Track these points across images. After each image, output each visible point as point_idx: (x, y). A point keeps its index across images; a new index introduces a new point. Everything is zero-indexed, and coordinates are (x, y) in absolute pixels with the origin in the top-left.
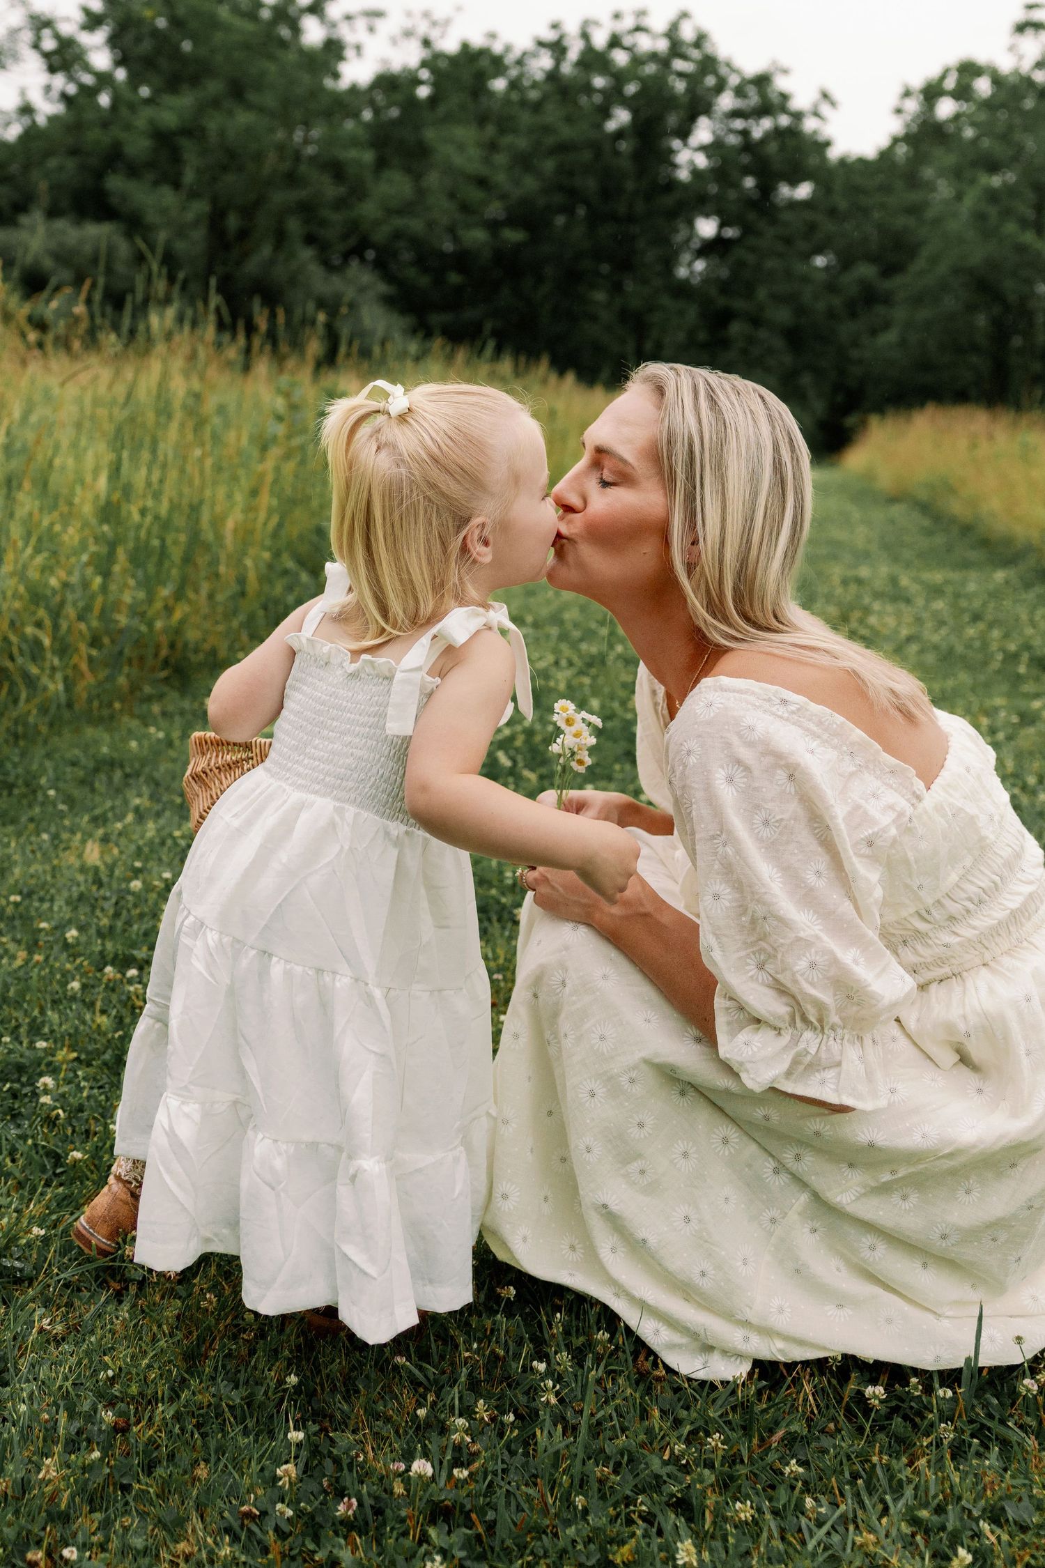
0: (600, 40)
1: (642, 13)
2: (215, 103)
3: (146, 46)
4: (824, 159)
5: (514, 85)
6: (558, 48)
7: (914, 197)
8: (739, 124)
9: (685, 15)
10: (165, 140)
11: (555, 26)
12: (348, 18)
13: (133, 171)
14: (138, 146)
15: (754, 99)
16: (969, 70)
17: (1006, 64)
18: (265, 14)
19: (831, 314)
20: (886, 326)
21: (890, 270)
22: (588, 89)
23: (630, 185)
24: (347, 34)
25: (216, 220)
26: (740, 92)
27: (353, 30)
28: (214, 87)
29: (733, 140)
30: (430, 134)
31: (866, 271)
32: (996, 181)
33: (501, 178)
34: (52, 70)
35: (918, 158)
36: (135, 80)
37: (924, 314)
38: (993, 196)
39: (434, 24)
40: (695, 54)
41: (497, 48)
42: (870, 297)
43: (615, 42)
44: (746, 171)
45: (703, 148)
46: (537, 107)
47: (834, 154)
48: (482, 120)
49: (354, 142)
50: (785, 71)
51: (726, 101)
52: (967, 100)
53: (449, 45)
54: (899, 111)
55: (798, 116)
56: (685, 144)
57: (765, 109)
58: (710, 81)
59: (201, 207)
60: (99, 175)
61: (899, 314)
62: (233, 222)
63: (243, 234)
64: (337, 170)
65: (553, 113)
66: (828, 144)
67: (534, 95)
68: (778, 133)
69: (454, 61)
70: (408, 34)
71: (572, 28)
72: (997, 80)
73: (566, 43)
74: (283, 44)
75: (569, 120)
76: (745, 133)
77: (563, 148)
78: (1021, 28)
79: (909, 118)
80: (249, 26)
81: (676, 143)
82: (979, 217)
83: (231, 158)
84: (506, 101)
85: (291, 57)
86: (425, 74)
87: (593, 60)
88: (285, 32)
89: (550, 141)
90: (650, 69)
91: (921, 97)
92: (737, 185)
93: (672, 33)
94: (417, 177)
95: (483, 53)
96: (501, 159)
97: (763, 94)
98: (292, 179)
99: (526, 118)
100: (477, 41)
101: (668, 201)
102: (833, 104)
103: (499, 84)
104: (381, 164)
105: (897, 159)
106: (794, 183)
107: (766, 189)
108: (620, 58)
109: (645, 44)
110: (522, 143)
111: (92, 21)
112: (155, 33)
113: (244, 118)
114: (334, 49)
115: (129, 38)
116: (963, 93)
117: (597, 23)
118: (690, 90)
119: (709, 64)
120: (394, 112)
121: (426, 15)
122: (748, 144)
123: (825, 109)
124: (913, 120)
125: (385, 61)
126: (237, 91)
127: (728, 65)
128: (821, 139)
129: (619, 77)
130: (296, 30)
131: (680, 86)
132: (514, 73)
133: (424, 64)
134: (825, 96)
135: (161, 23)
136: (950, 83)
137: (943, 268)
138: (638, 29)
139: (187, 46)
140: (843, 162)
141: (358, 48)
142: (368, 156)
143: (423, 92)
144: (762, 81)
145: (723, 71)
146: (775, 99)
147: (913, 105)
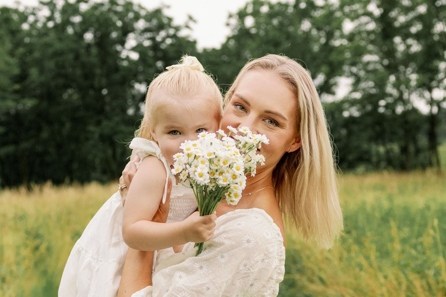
6: (51, 5)
8: (149, 35)
15: (155, 22)
23: (98, 71)
26: (148, 19)
29: (147, 43)
35: (241, 46)
44: (156, 58)
45: (133, 49)
50: (168, 7)
51: (141, 24)
52: (258, 17)
55: (177, 29)
56: (124, 48)
57: (161, 27)
58: (131, 15)
66: (195, 42)
72: (271, 7)
76: (153, 40)
77: (57, 54)
79: (233, 27)
81: (119, 48)
87: (69, 9)
89: (50, 51)
91: (238, 17)
92: (153, 66)
97: (159, 20)
101: (117, 77)
102: (195, 21)
105: (230, 47)
116: (256, 14)
119: (129, 6)
122: (155, 45)
123: (191, 24)
124: (235, 28)
127: (140, 6)
128: (191, 39)
134: (191, 18)
136: (250, 10)
140: (205, 50)
144: (157, 13)
145: (137, 9)
146: (165, 21)
147: (234, 21)
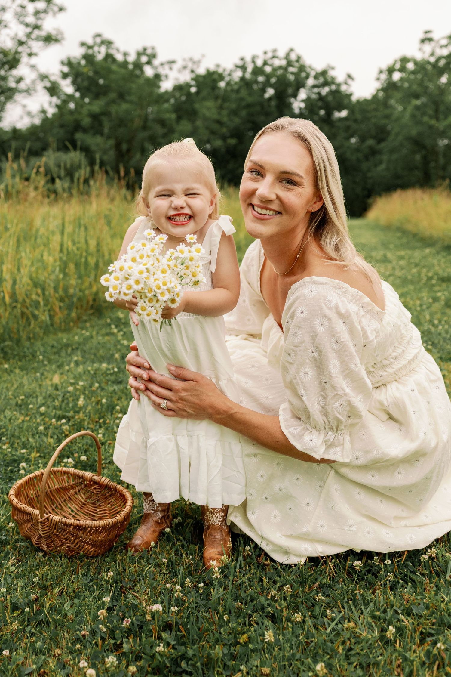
0: (259, 63)
1: (275, 51)
2: (113, 101)
3: (86, 83)
4: (350, 100)
5: (228, 84)
6: (243, 68)
7: (387, 112)
8: (316, 90)
9: (291, 50)
10: (95, 117)
11: (242, 59)
12: (162, 64)
13: (85, 131)
14: (86, 121)
15: (321, 80)
16: (404, 60)
17: (419, 56)
18: (131, 67)
19: (359, 160)
20: (381, 162)
21: (380, 141)
22: (256, 82)
24: (162, 71)
25: (118, 146)
26: (316, 77)
27: (164, 69)
28: (113, 95)
29: (314, 96)
30: (197, 106)
31: (370, 142)
32: (418, 102)
33: (225, 119)
34: (52, 95)
35: (387, 97)
36: (82, 97)
37: (395, 156)
38: (417, 108)
39: (194, 63)
40: (297, 64)
41: (220, 71)
42: (373, 152)
43: (265, 63)
44: (321, 108)
45: (303, 101)
46: (238, 91)
47: (354, 99)
48: (216, 98)
49: (167, 111)
50: (333, 68)
51: (311, 82)
52: (404, 72)
53: (202, 71)
54: (378, 79)
55: (339, 85)
56: (296, 100)
57: (326, 83)
59: (111, 142)
60: (73, 133)
61: (385, 158)
62: (124, 147)
63: (128, 151)
64: (162, 123)
65: (244, 93)
66: (351, 95)
67: (236, 87)
68: (331, 92)
69: (204, 77)
70: (185, 67)
71: (248, 59)
72: (416, 63)
73: (246, 65)
74: (138, 77)
75: (250, 94)
76: (319, 94)
77: (248, 106)
78: (423, 41)
79: (383, 82)
80: (123, 71)
81: (292, 100)
82: (413, 116)
83: (122, 122)
84: (226, 90)
85: (141, 81)
86: (193, 83)
87: (257, 71)
88: (138, 72)
89: (243, 103)
90: (280, 72)
91: (387, 72)
92: (318, 114)
93: (287, 57)
94: (193, 121)
95: (214, 73)
96: (225, 112)
97: (325, 78)
98: (145, 128)
99: (233, 96)
100: (212, 68)
102: (352, 79)
103: (222, 84)
104: (179, 118)
105: (379, 97)
106: (340, 110)
107: (329, 114)
108: (268, 69)
109: (277, 63)
110: (233, 106)
111: (65, 76)
112: (89, 78)
113: (125, 106)
114: (157, 77)
115: (79, 80)
116: (403, 69)
117: (258, 57)
118: (297, 79)
119: (302, 68)
120: (184, 98)
121: (191, 59)
122: (321, 98)
123: (350, 82)
124: (384, 82)
125: (176, 79)
126: (122, 96)
127: (310, 67)
128: (348, 93)
129: (268, 77)
130: (142, 72)
131: (292, 78)
132: (227, 79)
133: (192, 79)
134: (349, 76)
135: (91, 74)
136: (398, 66)
137: (400, 138)
138: (274, 57)
139: (101, 81)
140: (358, 101)
141: (166, 76)
142: (174, 116)
143: (193, 90)
144: (324, 73)
145: (308, 70)
146: (329, 80)
147: (384, 76)
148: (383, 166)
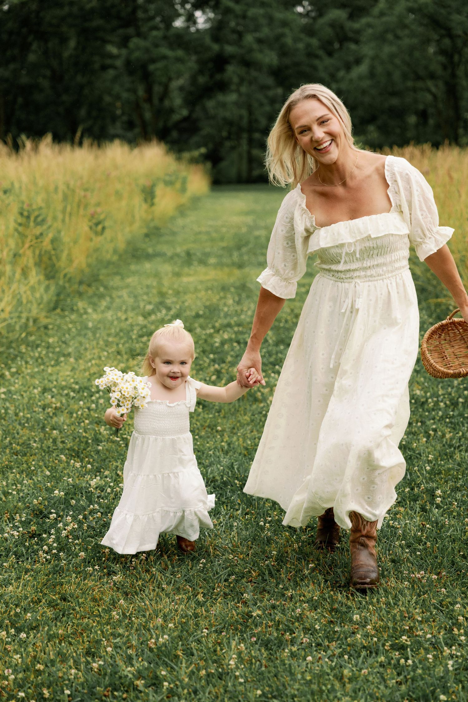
148: (363, 69)
